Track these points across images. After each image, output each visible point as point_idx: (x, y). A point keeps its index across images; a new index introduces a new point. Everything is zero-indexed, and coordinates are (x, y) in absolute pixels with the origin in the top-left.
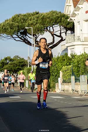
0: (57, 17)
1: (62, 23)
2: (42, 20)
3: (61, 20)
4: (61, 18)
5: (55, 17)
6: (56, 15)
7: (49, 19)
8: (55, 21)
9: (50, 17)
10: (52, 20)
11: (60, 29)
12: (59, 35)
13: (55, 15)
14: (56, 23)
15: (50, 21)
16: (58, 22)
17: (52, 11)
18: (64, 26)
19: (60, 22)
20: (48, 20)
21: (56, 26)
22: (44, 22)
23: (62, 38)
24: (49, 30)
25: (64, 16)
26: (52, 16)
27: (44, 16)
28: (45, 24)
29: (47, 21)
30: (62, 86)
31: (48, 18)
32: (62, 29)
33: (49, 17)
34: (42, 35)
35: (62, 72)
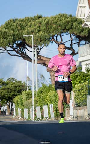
0: (67, 21)
1: (74, 30)
2: (47, 26)
3: (72, 25)
4: (72, 23)
5: (64, 22)
6: (65, 19)
7: (56, 24)
8: (63, 27)
9: (57, 21)
10: (59, 26)
11: (71, 38)
12: (70, 47)
13: (63, 18)
14: (65, 30)
15: (58, 27)
16: (68, 29)
17: (59, 15)
18: (77, 34)
19: (71, 28)
20: (54, 26)
21: (65, 34)
22: (49, 28)
23: (74, 51)
24: (56, 40)
25: (76, 21)
26: (60, 21)
27: (49, 21)
28: (50, 32)
29: (54, 28)
31: (54, 23)
32: (73, 39)
33: (56, 23)
34: (46, 47)
35: (74, 92)
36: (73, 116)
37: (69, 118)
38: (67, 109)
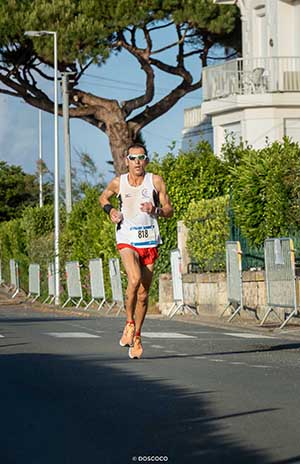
1: (188, 12)
8: (154, 1)
11: (180, 37)
12: (175, 64)
14: (160, 12)
16: (169, 8)
18: (196, 25)
19: (180, 7)
21: (161, 23)
22: (107, 6)
23: (188, 77)
24: (130, 43)
28: (111, 18)
29: (123, 4)
30: (186, 285)
32: (186, 39)
34: (99, 65)
35: (186, 224)
36: (181, 304)
37: (169, 304)
38: (163, 275)
